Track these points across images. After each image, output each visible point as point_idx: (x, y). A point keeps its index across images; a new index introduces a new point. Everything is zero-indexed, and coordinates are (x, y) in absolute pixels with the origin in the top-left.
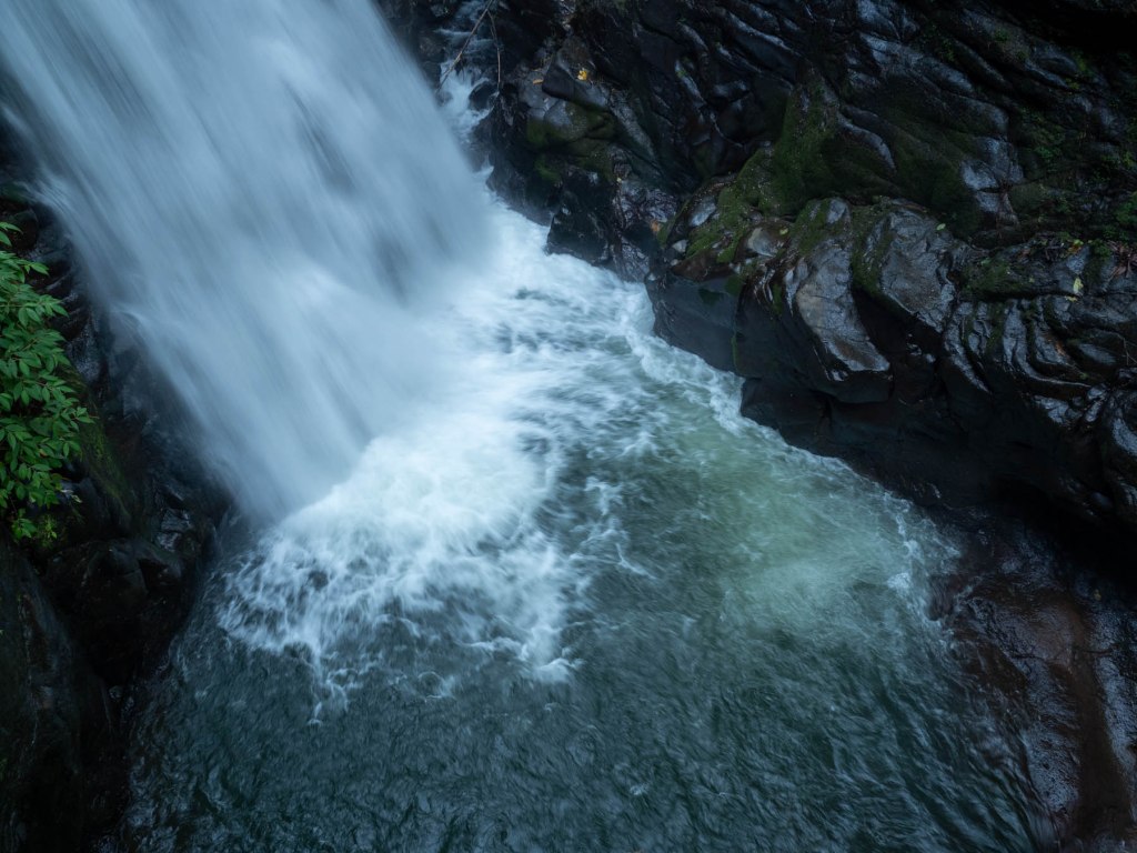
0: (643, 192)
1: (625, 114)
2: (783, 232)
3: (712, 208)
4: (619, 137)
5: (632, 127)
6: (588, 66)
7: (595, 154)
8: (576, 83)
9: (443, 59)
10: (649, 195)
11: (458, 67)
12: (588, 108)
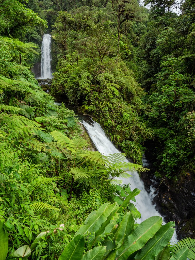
0: (177, 217)
1: (175, 205)
2: (194, 231)
3: (185, 224)
4: (174, 208)
5: (176, 207)
6: (171, 197)
7: (171, 209)
8: (169, 200)
9: (151, 185)
10: (178, 217)
11: (153, 187)
12: (170, 203)
